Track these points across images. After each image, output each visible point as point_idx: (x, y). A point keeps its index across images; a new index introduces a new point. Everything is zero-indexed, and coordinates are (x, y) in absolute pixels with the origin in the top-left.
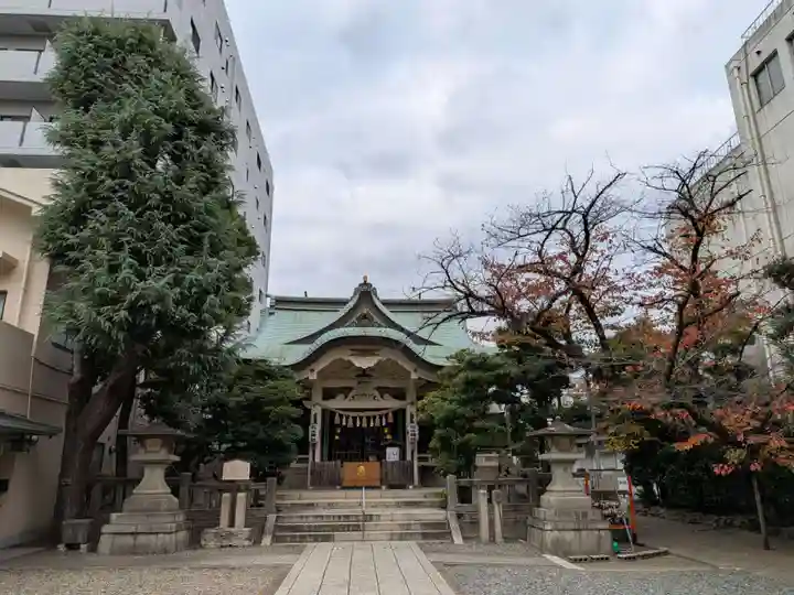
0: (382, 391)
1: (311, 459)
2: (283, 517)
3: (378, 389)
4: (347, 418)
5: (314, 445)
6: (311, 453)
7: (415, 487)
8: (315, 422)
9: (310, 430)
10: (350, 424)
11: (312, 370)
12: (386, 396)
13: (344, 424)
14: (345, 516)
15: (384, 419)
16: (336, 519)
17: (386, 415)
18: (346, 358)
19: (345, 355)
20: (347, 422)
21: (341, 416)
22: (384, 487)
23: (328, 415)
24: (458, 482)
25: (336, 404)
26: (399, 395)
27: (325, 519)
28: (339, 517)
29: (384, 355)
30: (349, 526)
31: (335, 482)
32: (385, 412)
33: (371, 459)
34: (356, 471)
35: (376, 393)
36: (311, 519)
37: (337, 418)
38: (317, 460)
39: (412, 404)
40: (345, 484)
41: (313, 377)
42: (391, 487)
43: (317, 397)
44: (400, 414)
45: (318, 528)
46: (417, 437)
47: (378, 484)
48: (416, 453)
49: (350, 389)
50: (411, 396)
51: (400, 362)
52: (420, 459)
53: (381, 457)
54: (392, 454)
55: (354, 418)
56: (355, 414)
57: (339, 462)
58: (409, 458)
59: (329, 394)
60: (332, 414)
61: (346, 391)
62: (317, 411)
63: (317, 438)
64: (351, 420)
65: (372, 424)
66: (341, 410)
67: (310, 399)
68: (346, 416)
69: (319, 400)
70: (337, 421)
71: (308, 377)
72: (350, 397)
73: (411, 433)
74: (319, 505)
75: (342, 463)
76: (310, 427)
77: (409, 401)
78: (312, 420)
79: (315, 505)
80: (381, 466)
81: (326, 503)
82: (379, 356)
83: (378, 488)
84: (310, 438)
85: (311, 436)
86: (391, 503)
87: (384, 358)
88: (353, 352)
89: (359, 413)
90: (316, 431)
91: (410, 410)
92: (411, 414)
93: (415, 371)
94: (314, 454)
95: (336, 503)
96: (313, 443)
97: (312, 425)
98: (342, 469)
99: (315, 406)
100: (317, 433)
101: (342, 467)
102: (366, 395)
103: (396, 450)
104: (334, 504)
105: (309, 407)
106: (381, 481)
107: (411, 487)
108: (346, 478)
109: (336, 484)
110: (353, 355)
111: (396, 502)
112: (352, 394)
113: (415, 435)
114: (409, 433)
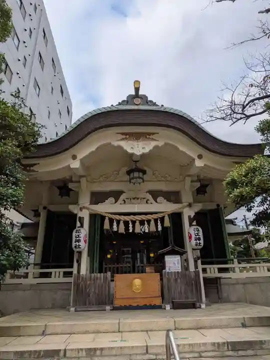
0: (155, 194)
1: (75, 272)
3: (150, 192)
4: (118, 222)
5: (80, 253)
6: (75, 264)
8: (82, 226)
9: (74, 234)
10: (122, 229)
11: (74, 157)
12: (160, 199)
13: (115, 229)
15: (159, 223)
17: (162, 219)
18: (116, 144)
19: (112, 138)
20: (118, 226)
21: (112, 221)
22: (167, 307)
23: (97, 219)
25: (106, 208)
26: (173, 197)
29: (163, 138)
31: (104, 301)
32: (160, 215)
33: (148, 269)
34: (131, 285)
35: (150, 197)
37: (107, 222)
38: (84, 271)
39: (190, 205)
40: (117, 303)
41: (76, 164)
42: (176, 306)
43: (85, 200)
44: (176, 217)
46: (202, 242)
47: (158, 302)
48: (199, 262)
49: (122, 192)
51: (181, 148)
52: (204, 270)
53: (159, 265)
54: (173, 263)
55: (126, 224)
56: (127, 218)
57: (108, 274)
58: (192, 268)
59: (98, 198)
60: (103, 218)
61: (116, 195)
62: (85, 215)
63: (83, 246)
64: (122, 225)
65: (146, 229)
66: (112, 214)
67: (76, 203)
68: (117, 220)
69: (87, 204)
70: (107, 226)
71: (69, 165)
72: (120, 201)
73: (193, 236)
74: (68, 354)
75: (112, 276)
76: (75, 231)
77: (185, 204)
78: (78, 224)
79: (62, 353)
80: (161, 279)
81: (82, 349)
82: (155, 140)
83: (160, 307)
84: (74, 244)
85: (76, 242)
86: (204, 344)
87: (160, 143)
88: (124, 137)
89: (132, 217)
90: (82, 236)
91: (188, 213)
92: (189, 217)
93: (200, 157)
94: (79, 265)
95: (102, 349)
96: (78, 250)
97: (77, 229)
98: (112, 284)
99: (81, 209)
100: (82, 239)
101: (112, 281)
102: (138, 199)
103: (177, 259)
104: (98, 352)
105: (75, 212)
106: (163, 299)
107: (203, 306)
108: (118, 295)
109: (106, 304)
110: (123, 139)
111: (214, 344)
112: (122, 197)
113: (199, 239)
114: (190, 237)
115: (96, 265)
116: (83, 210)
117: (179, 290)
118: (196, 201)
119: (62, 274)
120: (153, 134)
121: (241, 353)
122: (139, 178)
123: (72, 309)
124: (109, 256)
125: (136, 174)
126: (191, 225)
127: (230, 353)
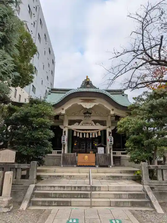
0: (96, 122)
1: (63, 152)
2: (40, 187)
3: (93, 121)
4: (80, 133)
6: (63, 149)
7: (112, 167)
8: (65, 135)
9: (62, 138)
10: (81, 136)
11: (63, 109)
12: (97, 124)
13: (78, 136)
14: (78, 187)
15: (96, 134)
16: (73, 189)
18: (79, 104)
19: (78, 101)
20: (79, 135)
21: (77, 133)
22: (97, 166)
23: (71, 132)
24: (149, 167)
25: (74, 127)
26: (103, 123)
27: (65, 189)
28: (75, 187)
29: (98, 102)
30: (81, 194)
31: (74, 163)
32: (97, 131)
33: (91, 152)
34: (84, 158)
35: (93, 123)
36: (57, 188)
37: (75, 133)
38: (66, 152)
39: (109, 127)
40: (78, 165)
41: (63, 112)
42: (101, 166)
43: (66, 123)
45: (60, 196)
46: (113, 143)
47: (94, 164)
48: (112, 150)
49: (81, 120)
50: (109, 124)
51: (105, 106)
52: (114, 153)
53: (95, 152)
54: (101, 150)
55: (83, 134)
56: (83, 132)
57: (76, 153)
58: (108, 152)
59: (71, 122)
60: (73, 131)
61: (79, 122)
62: (66, 130)
63: (66, 142)
64: (81, 134)
65: (91, 137)
66: (77, 129)
67: (62, 125)
68: (79, 132)
69: (67, 125)
70: (75, 135)
71: (61, 112)
72: (81, 124)
73: (109, 141)
74: (64, 177)
75: (77, 154)
76: (62, 137)
77: (108, 126)
78: (63, 134)
79: (62, 177)
80: (96, 156)
81: (68, 176)
82: (95, 102)
83: (95, 166)
84: (62, 142)
85: (63, 141)
86: (104, 176)
87: (97, 104)
88: (83, 101)
89: (85, 131)
90: (65, 139)
91: (109, 130)
92: (109, 132)
93: (113, 110)
94: (64, 150)
95: (74, 176)
96: (64, 144)
97: (63, 136)
98: (77, 157)
99: (65, 127)
100: (65, 140)
101: (77, 156)
102: (88, 123)
103: (103, 149)
104: (73, 177)
105: (62, 128)
106: (96, 163)
107: (111, 167)
108: (79, 161)
109: (74, 164)
110: (82, 102)
111: (107, 176)
112: (82, 123)
113: (112, 141)
114: (108, 141)
115: (70, 149)
116: (66, 128)
117: (102, 160)
118: (112, 125)
119: (56, 152)
120: (94, 100)
121: (115, 179)
122: (88, 116)
123: (62, 166)
124: (75, 144)
125: (87, 115)
126: (109, 135)
127: (112, 179)
